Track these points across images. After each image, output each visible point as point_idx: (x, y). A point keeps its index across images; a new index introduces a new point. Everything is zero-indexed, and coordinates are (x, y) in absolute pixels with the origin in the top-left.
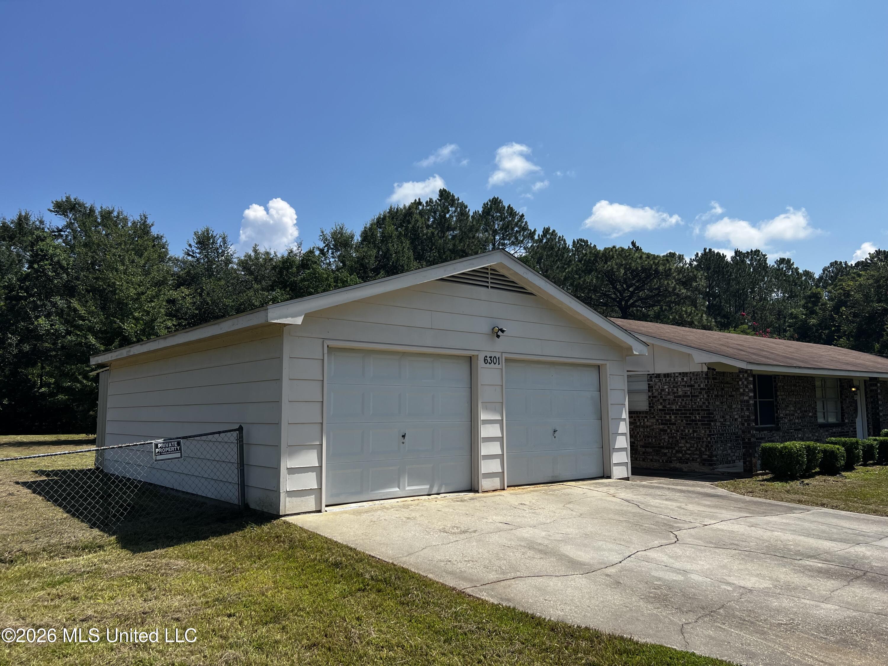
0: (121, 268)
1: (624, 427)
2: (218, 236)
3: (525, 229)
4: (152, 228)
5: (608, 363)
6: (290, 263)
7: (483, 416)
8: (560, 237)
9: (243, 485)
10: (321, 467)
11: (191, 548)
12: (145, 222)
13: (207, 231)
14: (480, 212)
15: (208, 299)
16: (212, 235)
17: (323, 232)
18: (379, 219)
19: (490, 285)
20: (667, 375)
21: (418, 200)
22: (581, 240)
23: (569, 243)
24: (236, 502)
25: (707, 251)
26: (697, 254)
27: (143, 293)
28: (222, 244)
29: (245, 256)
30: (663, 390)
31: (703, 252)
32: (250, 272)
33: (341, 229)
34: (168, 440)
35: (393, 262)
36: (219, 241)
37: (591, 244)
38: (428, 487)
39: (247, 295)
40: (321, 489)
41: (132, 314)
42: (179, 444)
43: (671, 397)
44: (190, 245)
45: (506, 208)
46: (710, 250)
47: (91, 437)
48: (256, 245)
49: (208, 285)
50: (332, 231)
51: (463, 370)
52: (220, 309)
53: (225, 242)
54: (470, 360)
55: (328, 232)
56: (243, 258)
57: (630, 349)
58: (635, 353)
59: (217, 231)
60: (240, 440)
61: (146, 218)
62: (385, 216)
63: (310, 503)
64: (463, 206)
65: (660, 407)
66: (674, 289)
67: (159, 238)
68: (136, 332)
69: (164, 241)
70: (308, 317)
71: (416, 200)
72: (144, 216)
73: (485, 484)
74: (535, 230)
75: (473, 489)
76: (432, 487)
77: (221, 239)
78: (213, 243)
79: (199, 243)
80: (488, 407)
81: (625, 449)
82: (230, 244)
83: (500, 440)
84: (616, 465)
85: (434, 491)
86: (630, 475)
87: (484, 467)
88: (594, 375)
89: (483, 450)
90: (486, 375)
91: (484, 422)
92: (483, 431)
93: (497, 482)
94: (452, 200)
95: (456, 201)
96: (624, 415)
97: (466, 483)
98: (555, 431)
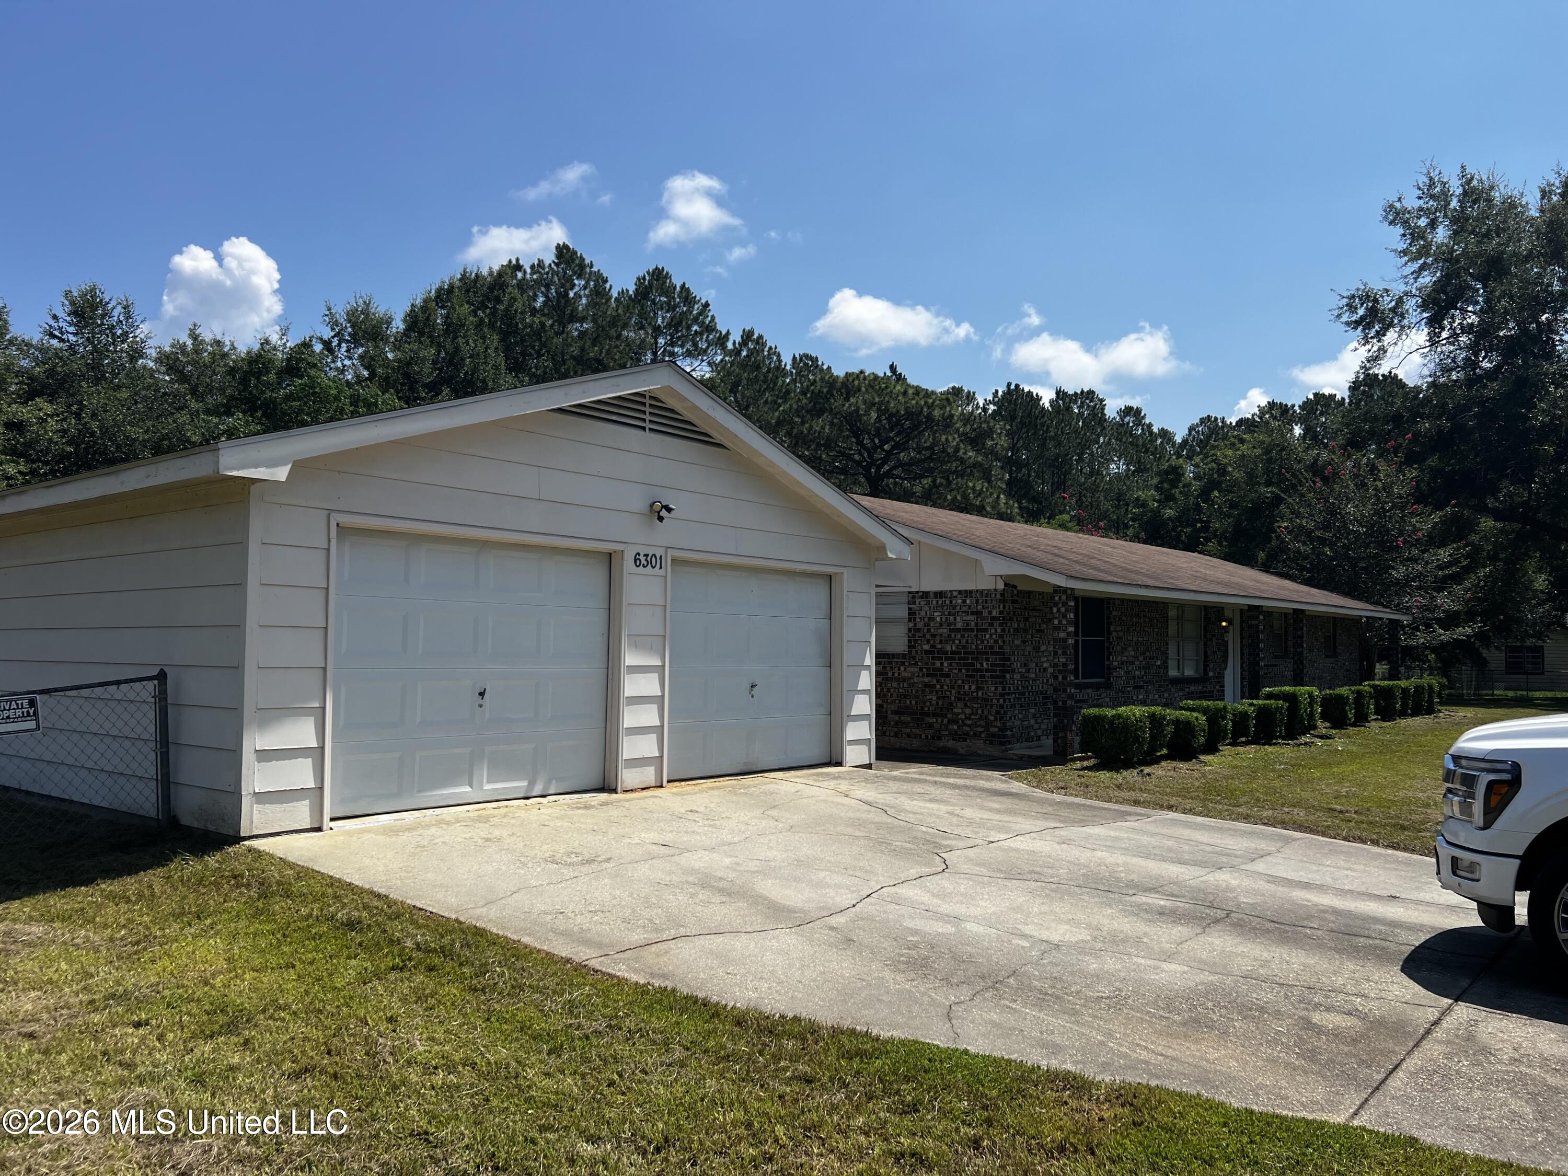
1: (867, 681)
2: (113, 303)
3: (711, 328)
5: (845, 572)
6: (263, 364)
7: (630, 659)
8: (770, 348)
9: (166, 783)
10: (322, 748)
11: (57, 901)
13: (93, 289)
14: (631, 292)
15: (94, 426)
16: (101, 300)
17: (329, 309)
18: (439, 291)
19: (648, 425)
20: (940, 595)
21: (514, 262)
22: (807, 356)
23: (787, 360)
24: (153, 813)
25: (1013, 387)
26: (997, 391)
29: (173, 346)
30: (932, 619)
31: (1005, 389)
32: (182, 377)
33: (367, 305)
35: (467, 372)
36: (117, 312)
37: (823, 364)
38: (525, 783)
39: (174, 421)
40: (321, 788)
43: (944, 631)
44: (55, 317)
45: (678, 289)
46: (1017, 386)
48: (195, 325)
49: (93, 397)
50: (349, 307)
51: (595, 576)
52: (119, 447)
53: (128, 316)
54: (609, 559)
55: (340, 310)
56: (167, 349)
57: (882, 548)
58: (890, 555)
59: (112, 294)
60: (161, 697)
62: (452, 287)
63: (301, 814)
64: (601, 279)
65: (926, 647)
66: (957, 449)
70: (300, 467)
71: (510, 261)
73: (628, 777)
74: (728, 333)
75: (606, 786)
76: (532, 784)
77: (119, 309)
78: (103, 316)
79: (74, 313)
80: (638, 644)
81: (866, 717)
82: (139, 319)
83: (659, 700)
84: (852, 742)
85: (538, 790)
86: (873, 760)
87: (631, 748)
88: (822, 591)
89: (628, 718)
90: (637, 587)
91: (631, 670)
92: (628, 686)
93: (650, 774)
94: (580, 267)
95: (588, 268)
96: (867, 660)
97: (595, 776)
98: (753, 687)
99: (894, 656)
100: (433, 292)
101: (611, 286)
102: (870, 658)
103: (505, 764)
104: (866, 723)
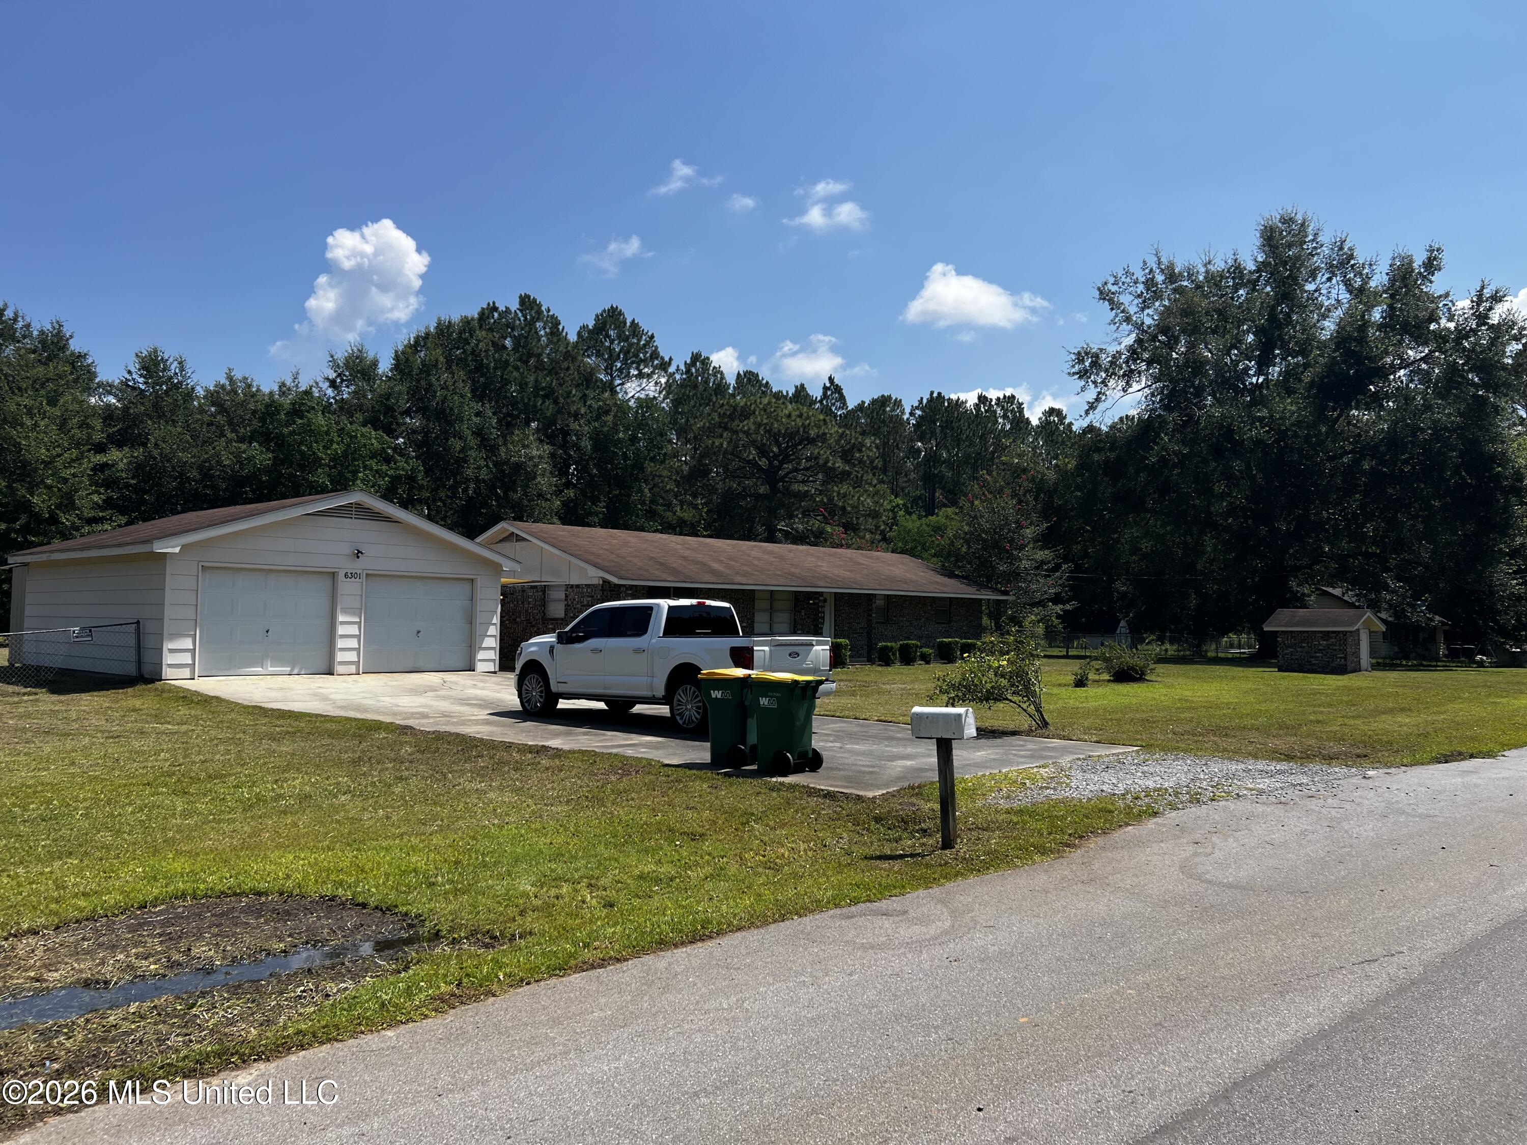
0: (29, 423)
1: (494, 630)
2: (171, 360)
3: (655, 355)
4: (71, 342)
5: (479, 577)
6: (276, 407)
7: (341, 618)
8: (714, 368)
9: (139, 663)
10: (195, 649)
12: (59, 332)
13: (155, 351)
14: (590, 327)
15: (155, 453)
16: (162, 359)
17: (332, 356)
18: (417, 339)
19: (356, 517)
20: (578, 586)
21: (491, 304)
23: (729, 377)
24: (134, 674)
25: (935, 395)
26: (922, 399)
27: (59, 456)
28: (177, 371)
29: (216, 386)
30: (574, 599)
31: (928, 396)
32: (222, 409)
33: (360, 351)
34: (82, 629)
36: (174, 367)
38: (289, 669)
39: (214, 449)
40: (194, 664)
41: (42, 481)
42: (90, 631)
43: (579, 606)
44: (130, 372)
45: (628, 324)
46: (939, 394)
48: (230, 370)
49: (156, 431)
50: (346, 354)
51: (327, 582)
52: (173, 468)
53: (182, 369)
54: (333, 575)
55: (340, 356)
56: (212, 388)
57: (501, 566)
58: (505, 569)
59: (170, 352)
60: (138, 631)
61: (60, 326)
62: (428, 334)
63: (186, 673)
64: (555, 322)
65: (571, 615)
67: (81, 356)
68: (49, 507)
69: (90, 361)
70: (184, 547)
71: (489, 304)
72: (58, 322)
73: (339, 669)
74: (671, 359)
75: (330, 673)
76: (292, 669)
77: (175, 364)
78: (164, 370)
79: (144, 368)
80: (345, 611)
81: (494, 648)
82: (190, 371)
83: (358, 637)
84: (480, 660)
85: (296, 672)
86: (497, 669)
87: (340, 657)
88: (467, 587)
89: (340, 644)
90: (347, 587)
91: (342, 623)
92: (341, 630)
93: (353, 669)
94: (539, 312)
95: (545, 313)
96: (494, 621)
97: (324, 669)
98: (419, 632)
99: (558, 619)
100: (412, 339)
101: (563, 328)
102: (496, 620)
103: (277, 661)
104: (493, 652)
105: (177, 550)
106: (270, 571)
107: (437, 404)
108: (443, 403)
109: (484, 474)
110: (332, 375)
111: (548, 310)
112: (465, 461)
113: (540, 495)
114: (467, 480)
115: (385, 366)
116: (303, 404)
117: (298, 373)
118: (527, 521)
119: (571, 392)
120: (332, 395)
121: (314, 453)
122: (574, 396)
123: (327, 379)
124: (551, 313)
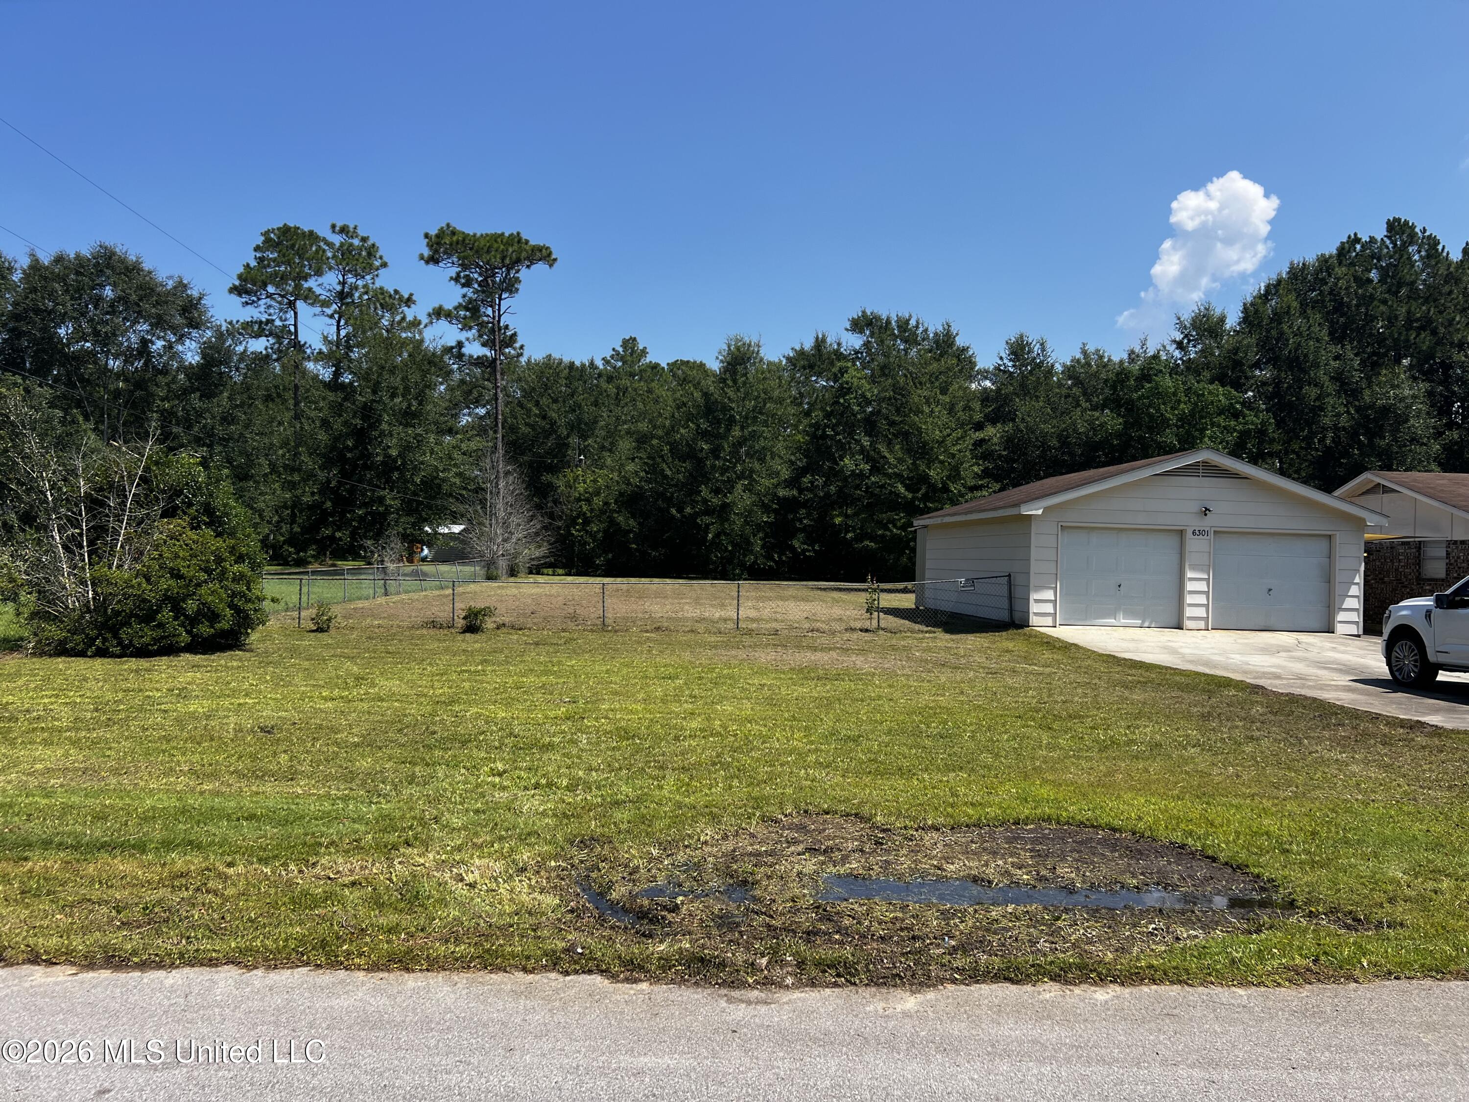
0: (926, 410)
1: (1357, 590)
2: (1034, 343)
4: (957, 339)
5: (1338, 533)
6: (1125, 374)
7: (1189, 574)
9: (1011, 610)
10: (1056, 600)
12: (949, 331)
13: (1022, 336)
15: (1022, 426)
16: (1027, 343)
17: (1179, 319)
18: (1268, 287)
19: (1201, 474)
21: (1353, 237)
27: (948, 435)
28: (1039, 352)
29: (1072, 361)
30: (1459, 557)
32: (1078, 382)
33: (1207, 309)
34: (967, 580)
36: (1037, 349)
38: (1140, 622)
39: (1071, 418)
40: (1056, 614)
41: (937, 457)
42: (973, 582)
44: (1001, 358)
47: (909, 585)
48: (1084, 344)
49: (1022, 407)
50: (1193, 314)
51: (1174, 540)
52: (1037, 438)
53: (1043, 350)
54: (1181, 533)
55: (1187, 316)
56: (1068, 364)
57: (1363, 520)
58: (1369, 524)
59: (1032, 337)
60: (1009, 582)
61: (949, 326)
62: (1279, 282)
63: (1049, 621)
65: (1455, 575)
67: (965, 350)
68: (942, 478)
69: (971, 353)
70: (1046, 510)
71: (1349, 237)
72: (947, 324)
73: (1188, 624)
75: (1180, 627)
76: (1143, 622)
77: (1038, 346)
78: (1029, 352)
79: (1012, 353)
80: (1194, 568)
81: (1356, 610)
82: (1050, 351)
83: (1207, 593)
84: (1340, 622)
85: (1146, 624)
86: (1361, 632)
87: (1189, 612)
88: (1324, 544)
89: (1189, 599)
90: (1194, 544)
91: (1191, 579)
92: (1190, 586)
93: (1202, 625)
94: (1412, 235)
95: (1420, 234)
96: (1357, 580)
97: (1174, 622)
98: (1270, 590)
99: (1436, 580)
100: (1263, 288)
101: (1444, 247)
102: (1359, 579)
103: (1131, 613)
104: (1356, 613)
105: (1040, 512)
106: (1121, 529)
107: (1290, 352)
108: (1296, 350)
109: (1344, 421)
110: (1179, 337)
111: (1424, 230)
112: (1322, 409)
113: (1414, 440)
114: (1325, 429)
115: (1233, 320)
116: (1151, 368)
117: (1146, 340)
118: (1397, 470)
119: (1454, 319)
120: (1179, 356)
121: (1162, 415)
122: (1458, 323)
123: (1174, 341)
124: (1427, 234)
